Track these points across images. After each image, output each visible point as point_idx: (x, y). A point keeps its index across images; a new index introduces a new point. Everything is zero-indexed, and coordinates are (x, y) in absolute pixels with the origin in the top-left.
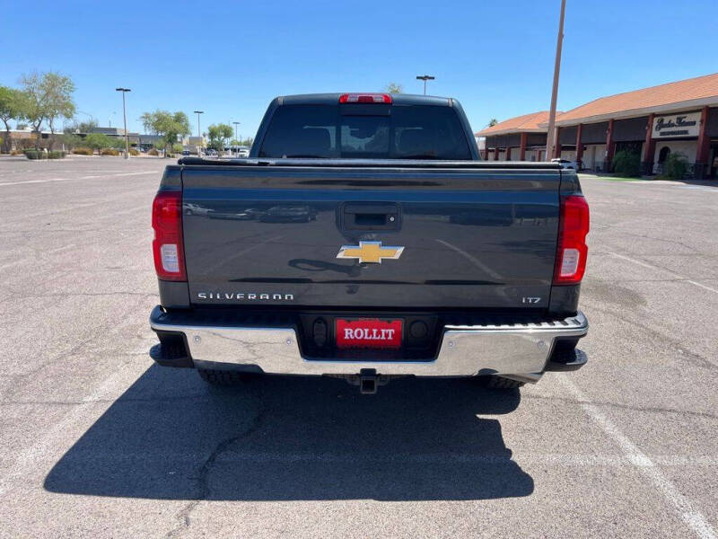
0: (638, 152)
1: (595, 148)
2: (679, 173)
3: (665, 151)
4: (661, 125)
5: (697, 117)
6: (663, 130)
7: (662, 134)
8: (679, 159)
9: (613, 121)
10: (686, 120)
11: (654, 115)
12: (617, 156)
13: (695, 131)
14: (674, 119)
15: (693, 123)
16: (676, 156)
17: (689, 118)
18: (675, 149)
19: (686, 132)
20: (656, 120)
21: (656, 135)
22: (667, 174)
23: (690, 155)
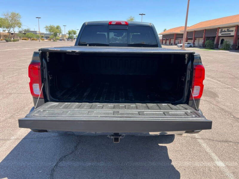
0: (214, 41)
1: (199, 39)
2: (227, 48)
3: (223, 40)
4: (222, 31)
5: (234, 29)
6: (222, 33)
7: (222, 34)
8: (227, 43)
9: (206, 30)
10: (230, 30)
11: (219, 28)
12: (207, 42)
13: (233, 34)
14: (226, 29)
15: (233, 31)
16: (226, 42)
17: (231, 29)
18: (226, 39)
19: (230, 34)
20: (220, 29)
21: (220, 35)
22: (223, 48)
23: (231, 42)
